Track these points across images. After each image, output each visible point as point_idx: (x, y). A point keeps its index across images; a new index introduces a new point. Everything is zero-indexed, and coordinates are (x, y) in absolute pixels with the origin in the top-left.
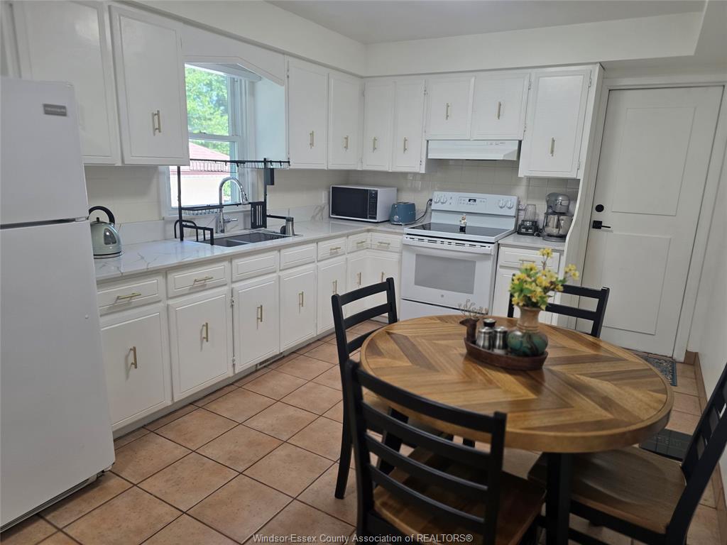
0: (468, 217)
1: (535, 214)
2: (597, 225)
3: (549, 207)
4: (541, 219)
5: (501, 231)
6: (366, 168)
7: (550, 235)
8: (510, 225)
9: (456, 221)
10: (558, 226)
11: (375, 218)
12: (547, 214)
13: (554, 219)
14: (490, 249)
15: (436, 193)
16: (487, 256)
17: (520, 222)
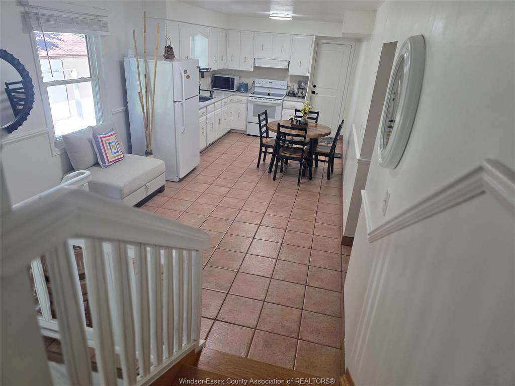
0: (271, 89)
1: (293, 88)
2: (314, 92)
3: (299, 86)
4: (296, 90)
5: (283, 95)
6: (227, 68)
7: (299, 97)
8: (285, 93)
9: (266, 91)
10: (302, 93)
11: (233, 90)
12: (298, 89)
13: (300, 91)
14: (281, 102)
15: (256, 79)
16: (280, 104)
17: (288, 91)
